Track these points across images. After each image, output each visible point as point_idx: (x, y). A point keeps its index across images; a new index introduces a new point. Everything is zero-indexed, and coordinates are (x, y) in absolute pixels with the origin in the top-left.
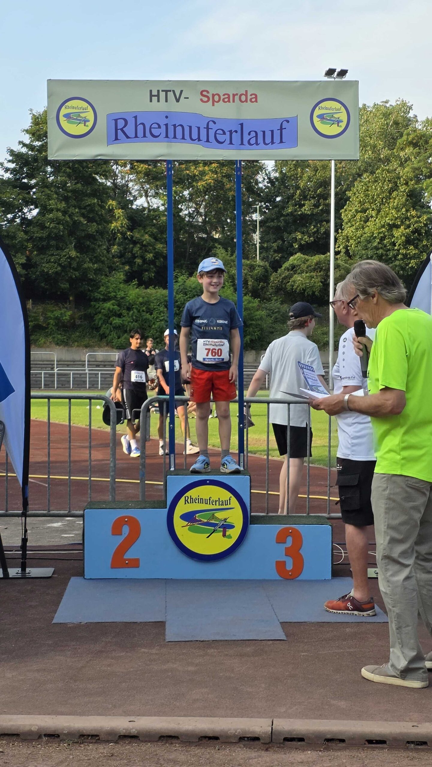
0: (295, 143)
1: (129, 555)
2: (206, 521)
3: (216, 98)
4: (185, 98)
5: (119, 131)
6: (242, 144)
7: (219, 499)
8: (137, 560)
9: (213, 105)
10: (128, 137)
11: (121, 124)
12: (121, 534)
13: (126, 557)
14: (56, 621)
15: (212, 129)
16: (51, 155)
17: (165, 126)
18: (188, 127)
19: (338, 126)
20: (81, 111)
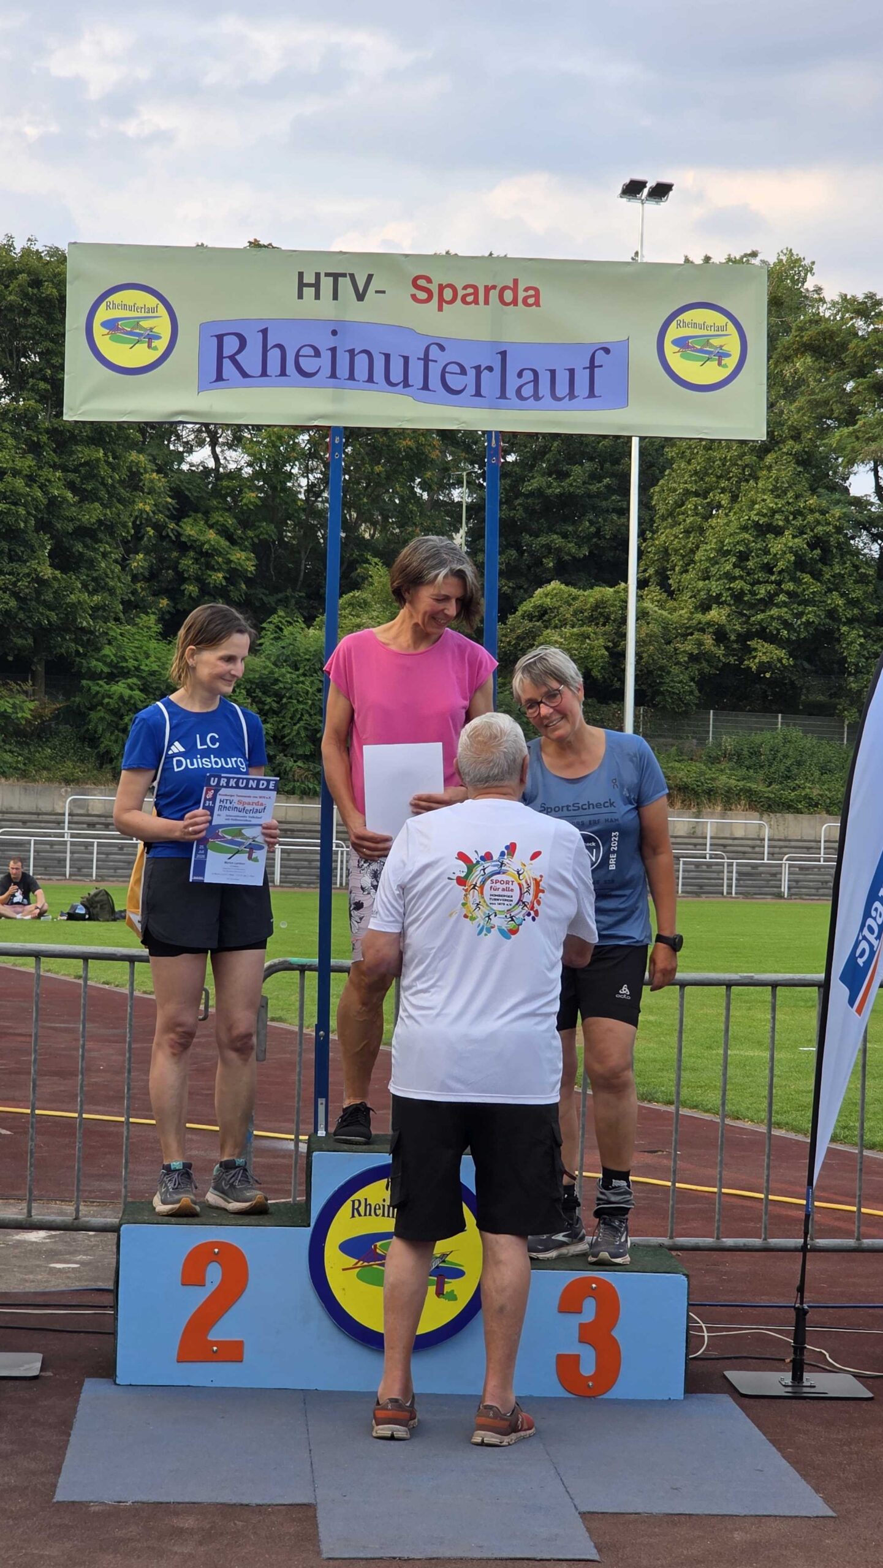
0: (621, 399)
1: (219, 1333)
3: (448, 294)
4: (377, 292)
5: (227, 364)
6: (503, 395)
8: (239, 1345)
9: (440, 309)
10: (245, 375)
11: (231, 345)
12: (202, 1284)
13: (210, 1338)
14: (61, 1495)
15: (436, 361)
16: (71, 409)
17: (329, 353)
18: (383, 356)
19: (720, 364)
20: (143, 315)
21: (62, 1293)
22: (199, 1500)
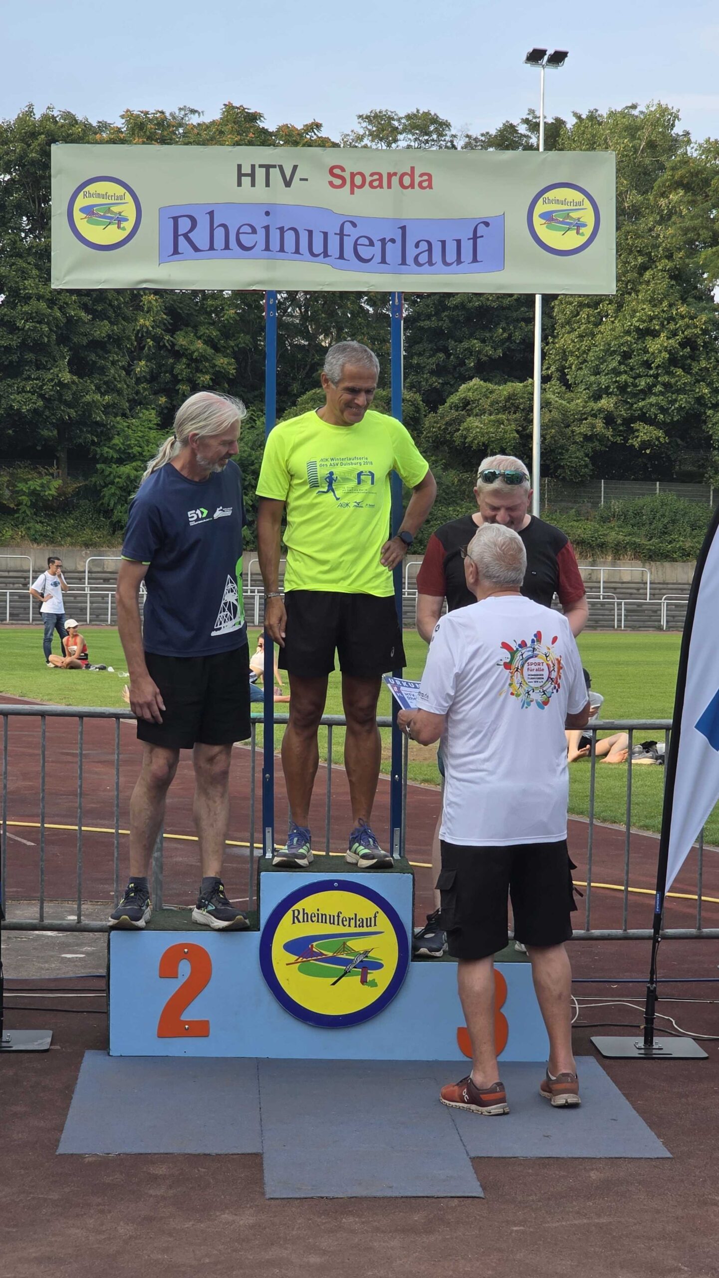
0: (499, 263)
1: (190, 1014)
2: (330, 954)
3: (358, 180)
4: (301, 180)
5: (182, 240)
6: (404, 262)
7: (356, 915)
8: (206, 1023)
9: (352, 192)
10: (196, 249)
11: (184, 225)
12: (175, 976)
13: (184, 1017)
14: (64, 1148)
15: (349, 235)
16: (58, 280)
17: (264, 229)
18: (307, 232)
19: (578, 233)
20: (113, 201)
21: (70, 979)
22: (171, 1152)
